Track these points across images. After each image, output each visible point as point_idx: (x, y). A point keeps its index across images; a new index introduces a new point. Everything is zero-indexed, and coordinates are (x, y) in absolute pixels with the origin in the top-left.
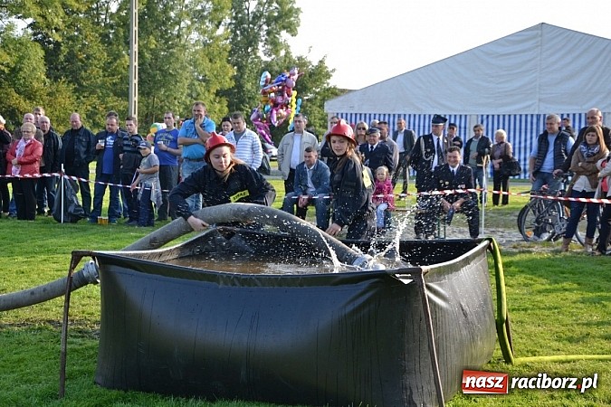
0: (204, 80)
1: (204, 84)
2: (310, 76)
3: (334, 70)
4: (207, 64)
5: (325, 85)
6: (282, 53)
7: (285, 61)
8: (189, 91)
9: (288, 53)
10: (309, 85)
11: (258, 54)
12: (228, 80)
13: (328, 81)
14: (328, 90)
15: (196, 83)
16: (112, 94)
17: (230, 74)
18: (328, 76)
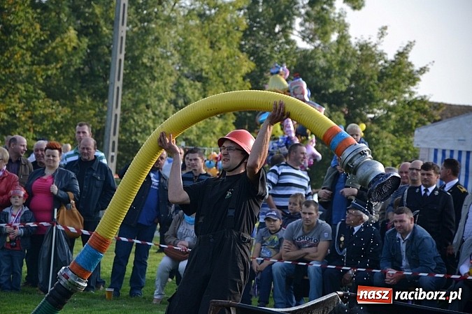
0: (199, 78)
1: (199, 85)
2: (380, 79)
3: (423, 70)
4: (204, 50)
5: (407, 95)
6: (334, 37)
7: (338, 51)
8: (173, 96)
9: (343, 38)
10: (378, 94)
11: (292, 37)
12: (240, 80)
13: (412, 88)
14: (411, 104)
15: (186, 82)
16: (43, 94)
17: (245, 70)
18: (412, 79)
